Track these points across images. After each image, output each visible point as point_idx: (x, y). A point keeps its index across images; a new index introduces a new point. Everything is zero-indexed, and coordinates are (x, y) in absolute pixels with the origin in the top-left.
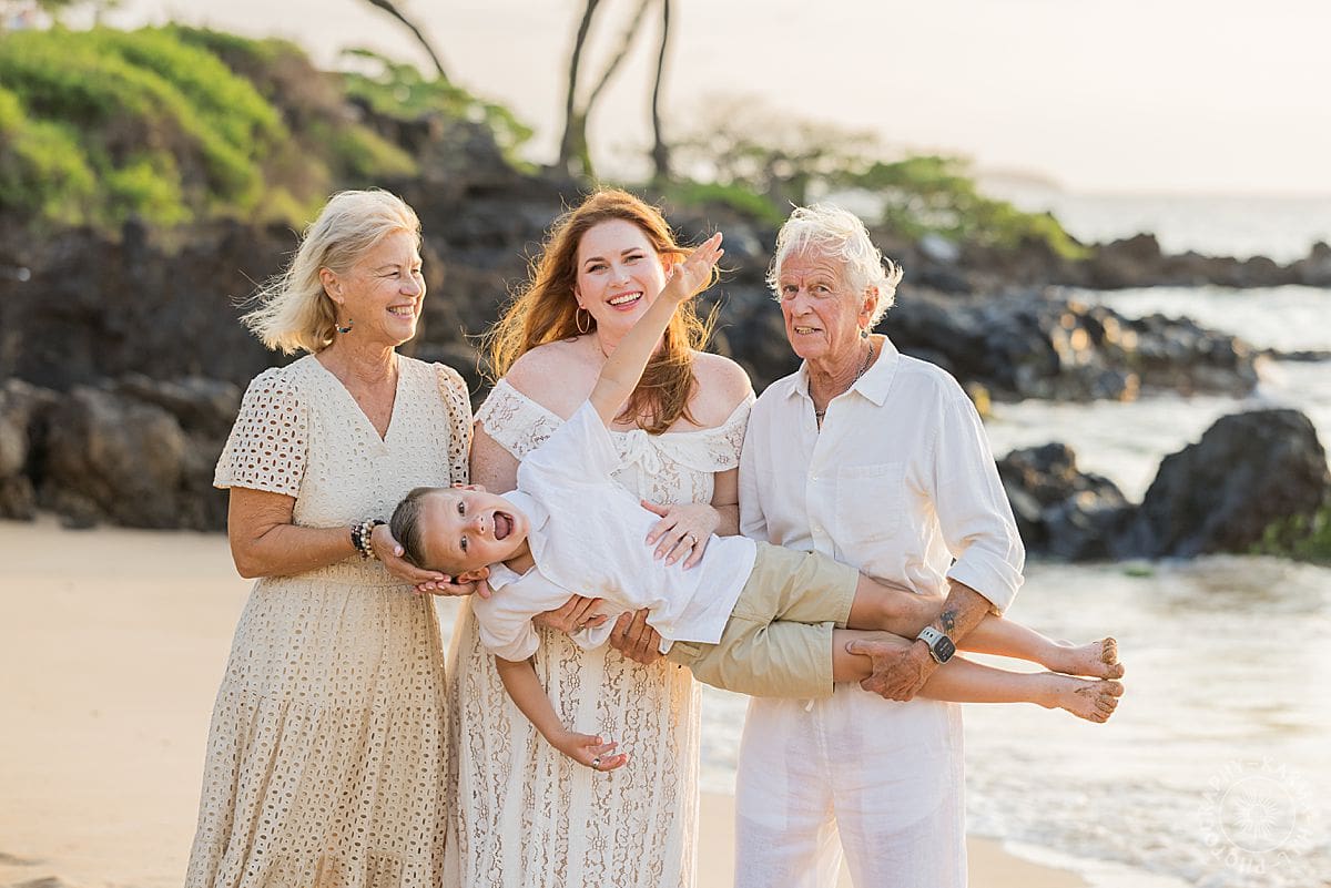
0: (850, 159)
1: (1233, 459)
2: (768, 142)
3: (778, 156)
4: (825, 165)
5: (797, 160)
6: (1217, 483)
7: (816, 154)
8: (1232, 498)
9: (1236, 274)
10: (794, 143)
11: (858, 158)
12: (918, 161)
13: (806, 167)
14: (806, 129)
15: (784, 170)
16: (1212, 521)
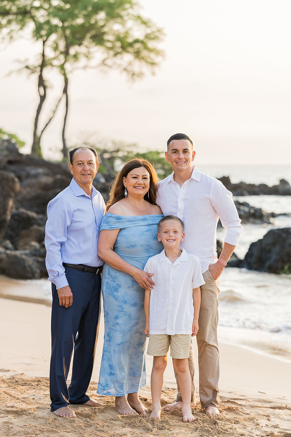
0: (128, 152)
1: (274, 244)
2: (102, 147)
3: (105, 151)
4: (120, 154)
5: (111, 152)
6: (269, 251)
7: (118, 151)
8: (274, 257)
9: (257, 189)
10: (110, 147)
11: (131, 152)
12: (151, 152)
13: (115, 154)
14: (114, 143)
15: (106, 156)
16: (268, 264)
